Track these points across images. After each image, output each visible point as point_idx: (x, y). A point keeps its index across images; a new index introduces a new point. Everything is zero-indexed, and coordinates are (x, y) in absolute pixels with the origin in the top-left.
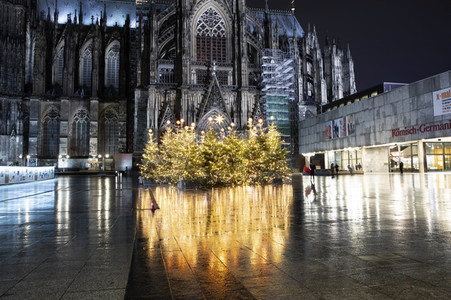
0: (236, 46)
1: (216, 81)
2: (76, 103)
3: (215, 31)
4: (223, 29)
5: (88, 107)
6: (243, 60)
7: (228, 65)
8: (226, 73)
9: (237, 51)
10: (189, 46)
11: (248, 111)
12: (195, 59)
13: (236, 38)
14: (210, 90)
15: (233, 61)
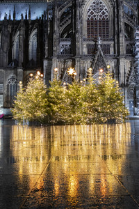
0: (116, 25)
1: (100, 51)
2: (9, 71)
3: (101, 16)
4: (107, 14)
5: (16, 73)
6: (121, 35)
7: (110, 40)
8: (109, 45)
9: (116, 29)
10: (81, 28)
11: (125, 73)
12: (86, 37)
13: (116, 19)
14: (96, 58)
15: (114, 37)
